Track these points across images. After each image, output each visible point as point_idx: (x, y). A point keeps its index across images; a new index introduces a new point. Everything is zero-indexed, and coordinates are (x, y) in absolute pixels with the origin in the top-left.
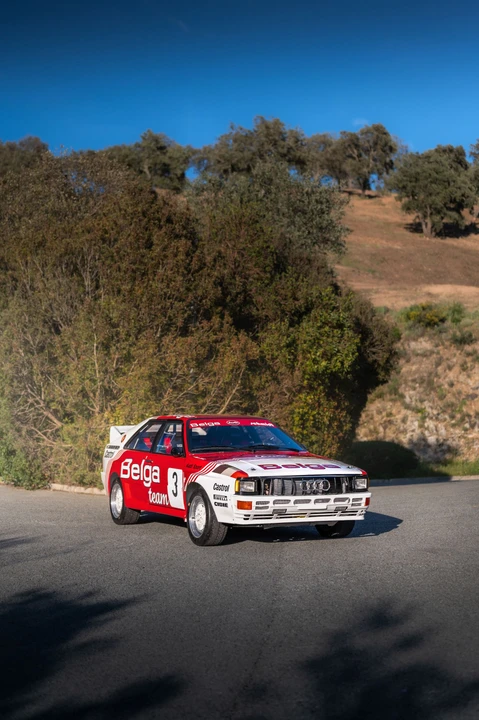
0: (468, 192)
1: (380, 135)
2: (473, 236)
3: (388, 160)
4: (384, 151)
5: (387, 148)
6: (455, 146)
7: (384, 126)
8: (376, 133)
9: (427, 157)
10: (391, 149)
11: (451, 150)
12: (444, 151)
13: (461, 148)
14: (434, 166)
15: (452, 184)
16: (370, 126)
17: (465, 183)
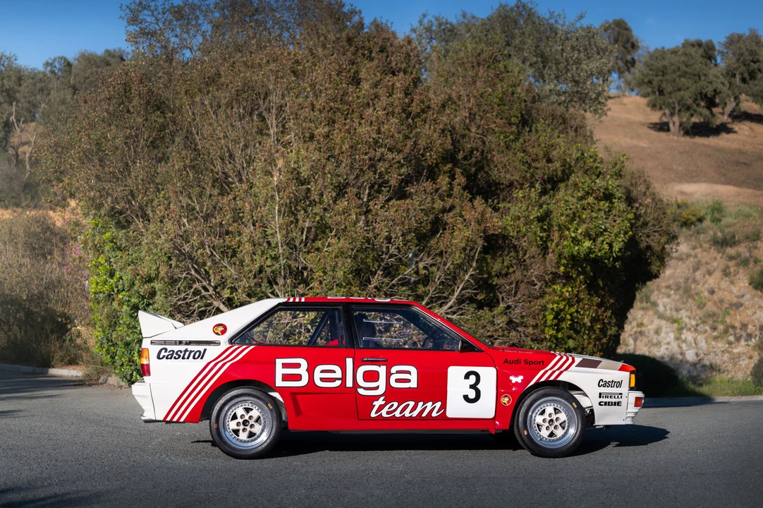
0: (720, 87)
1: (622, 31)
2: (724, 135)
3: (629, 58)
4: (626, 48)
5: (629, 45)
6: (704, 39)
7: (626, 21)
8: (617, 29)
9: (674, 52)
10: (634, 46)
11: (699, 44)
12: (693, 45)
13: (711, 42)
14: (683, 58)
15: (703, 78)
16: (611, 21)
17: (718, 78)
